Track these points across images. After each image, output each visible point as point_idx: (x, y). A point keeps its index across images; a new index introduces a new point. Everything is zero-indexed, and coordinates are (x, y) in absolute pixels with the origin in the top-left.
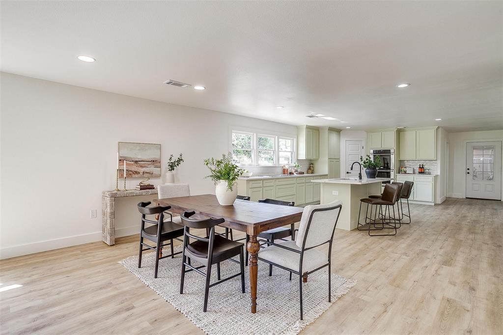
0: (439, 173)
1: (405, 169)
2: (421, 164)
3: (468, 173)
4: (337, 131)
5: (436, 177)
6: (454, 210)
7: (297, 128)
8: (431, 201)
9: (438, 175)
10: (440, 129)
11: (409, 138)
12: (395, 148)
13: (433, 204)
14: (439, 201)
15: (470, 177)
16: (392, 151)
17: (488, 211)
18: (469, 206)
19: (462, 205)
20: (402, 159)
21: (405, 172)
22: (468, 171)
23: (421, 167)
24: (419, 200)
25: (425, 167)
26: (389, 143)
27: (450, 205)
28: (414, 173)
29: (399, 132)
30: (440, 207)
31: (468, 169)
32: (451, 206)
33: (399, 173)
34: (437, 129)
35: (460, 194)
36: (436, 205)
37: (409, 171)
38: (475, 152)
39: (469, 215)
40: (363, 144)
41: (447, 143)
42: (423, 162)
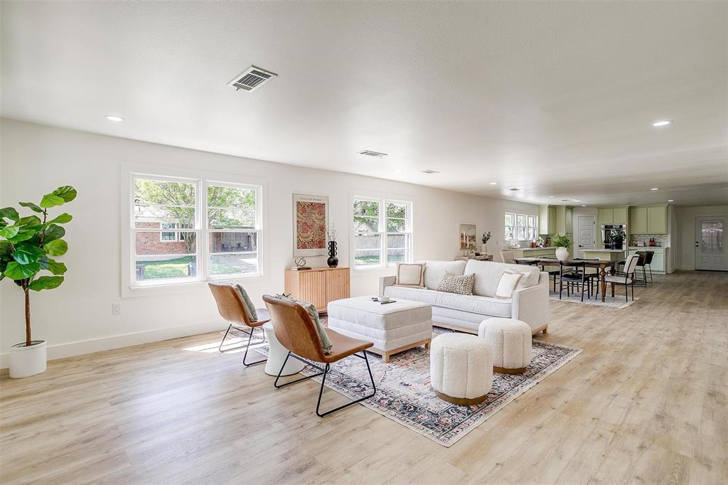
0: (669, 246)
1: (636, 242)
2: (652, 238)
3: (697, 246)
4: (571, 208)
5: (667, 249)
6: (684, 277)
7: (541, 207)
8: (663, 270)
9: (669, 248)
10: (670, 207)
11: (641, 214)
12: (627, 224)
13: (665, 274)
14: (670, 271)
15: (699, 249)
16: (624, 226)
18: (698, 274)
19: (692, 273)
20: (633, 233)
21: (636, 246)
22: (697, 244)
23: (652, 240)
24: (656, 267)
25: (656, 241)
26: (621, 219)
27: (681, 273)
29: (631, 210)
30: (672, 275)
31: (697, 242)
34: (667, 207)
35: (689, 266)
36: (667, 274)
37: (641, 243)
39: (698, 279)
40: (595, 219)
42: (654, 236)
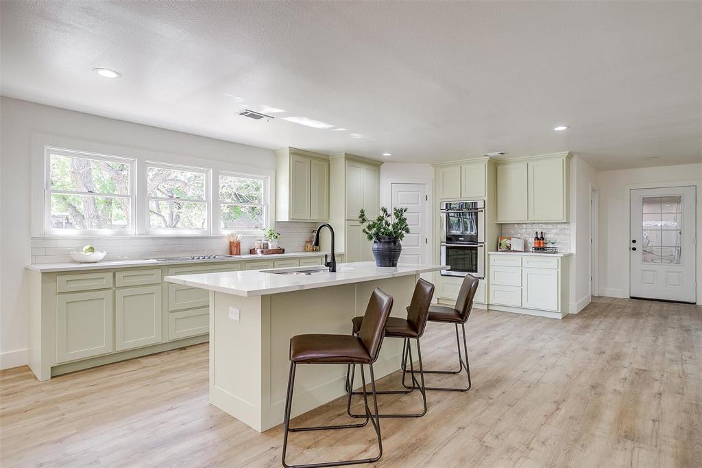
0: (573, 251)
1: (508, 242)
2: (539, 232)
3: (634, 249)
5: (566, 258)
6: (599, 333)
7: (274, 153)
8: (555, 307)
9: (570, 255)
10: (575, 160)
11: (515, 174)
12: (486, 199)
13: (560, 317)
14: (574, 309)
15: (637, 255)
16: (480, 205)
17: (671, 339)
18: (633, 320)
19: (618, 318)
20: (501, 220)
21: (509, 249)
22: (633, 245)
23: (539, 236)
24: (531, 307)
25: (548, 237)
26: (475, 189)
27: (595, 316)
28: (526, 249)
29: (496, 166)
30: (574, 324)
31: (634, 241)
32: (596, 322)
33: (497, 250)
34: (568, 158)
35: (618, 290)
36: (567, 317)
37: (516, 244)
38: (646, 209)
39: (628, 350)
40: (428, 190)
41: (593, 190)
42: (544, 226)
